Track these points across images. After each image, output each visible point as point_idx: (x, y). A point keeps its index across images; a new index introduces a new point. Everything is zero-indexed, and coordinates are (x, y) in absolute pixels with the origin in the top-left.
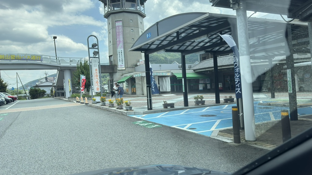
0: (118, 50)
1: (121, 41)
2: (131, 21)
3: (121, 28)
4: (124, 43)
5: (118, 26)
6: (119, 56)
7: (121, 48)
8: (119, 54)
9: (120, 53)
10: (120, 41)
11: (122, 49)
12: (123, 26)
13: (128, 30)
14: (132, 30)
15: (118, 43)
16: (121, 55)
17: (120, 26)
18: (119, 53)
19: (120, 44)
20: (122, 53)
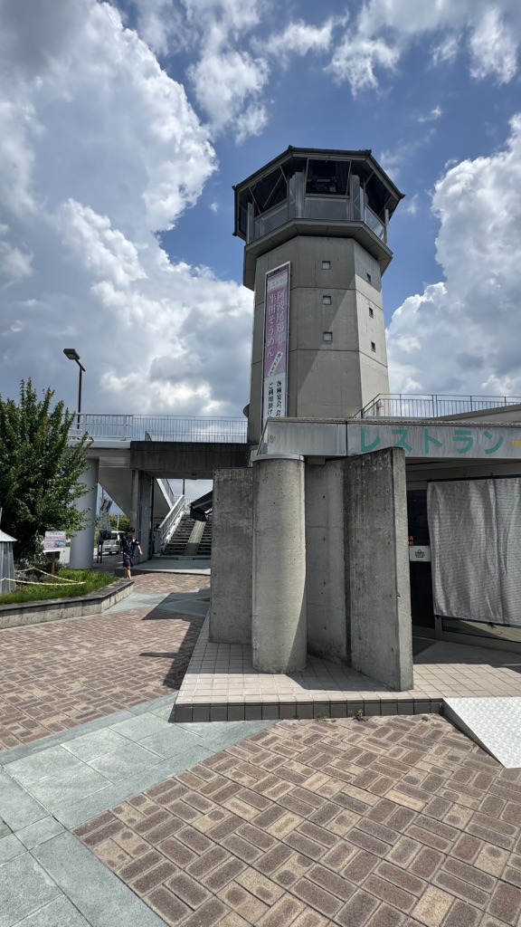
0: (267, 382)
1: (280, 343)
2: (326, 266)
3: (283, 295)
4: (290, 352)
5: (275, 292)
6: (271, 406)
7: (278, 372)
8: (271, 399)
9: (275, 394)
10: (276, 345)
11: (282, 377)
12: (292, 286)
13: (309, 299)
14: (327, 301)
15: (269, 353)
16: (275, 401)
17: (280, 289)
18: (271, 392)
19: (274, 356)
20: (279, 390)
